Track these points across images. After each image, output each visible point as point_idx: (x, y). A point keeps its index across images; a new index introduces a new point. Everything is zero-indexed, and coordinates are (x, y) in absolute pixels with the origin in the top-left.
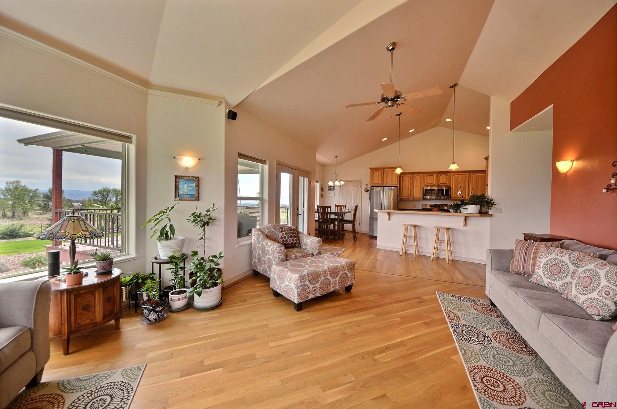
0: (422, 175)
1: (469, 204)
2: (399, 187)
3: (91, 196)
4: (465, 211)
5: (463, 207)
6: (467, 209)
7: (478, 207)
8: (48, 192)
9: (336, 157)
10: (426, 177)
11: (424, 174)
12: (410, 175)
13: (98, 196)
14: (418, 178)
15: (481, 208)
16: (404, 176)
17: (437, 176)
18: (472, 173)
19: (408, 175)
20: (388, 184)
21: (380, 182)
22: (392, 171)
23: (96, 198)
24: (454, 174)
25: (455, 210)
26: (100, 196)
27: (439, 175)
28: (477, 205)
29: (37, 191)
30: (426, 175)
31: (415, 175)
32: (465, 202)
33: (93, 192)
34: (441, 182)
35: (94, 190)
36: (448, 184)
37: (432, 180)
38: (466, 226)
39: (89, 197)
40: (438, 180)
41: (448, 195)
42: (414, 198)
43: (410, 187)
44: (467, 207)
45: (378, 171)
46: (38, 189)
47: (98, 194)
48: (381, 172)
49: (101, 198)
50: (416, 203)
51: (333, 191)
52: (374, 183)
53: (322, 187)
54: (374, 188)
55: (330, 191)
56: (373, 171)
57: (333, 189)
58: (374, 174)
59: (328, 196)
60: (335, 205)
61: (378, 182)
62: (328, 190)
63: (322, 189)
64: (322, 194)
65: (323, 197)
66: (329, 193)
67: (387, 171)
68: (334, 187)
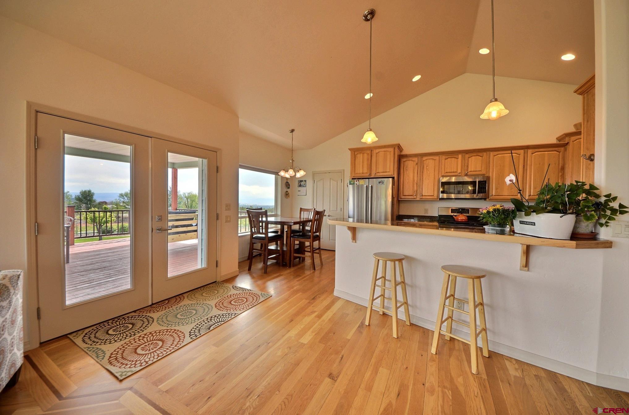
0: (437, 158)
1: (538, 210)
2: (396, 178)
3: (118, 198)
4: (527, 230)
5: (521, 217)
6: (534, 224)
7: (569, 220)
8: (80, 194)
9: (292, 131)
10: (443, 161)
11: (440, 156)
12: (416, 159)
13: (124, 199)
14: (430, 163)
15: (577, 222)
16: (406, 161)
17: (463, 159)
18: (530, 151)
19: (414, 159)
20: (378, 175)
21: (365, 170)
22: (385, 151)
23: (122, 200)
24: (496, 153)
25: (500, 225)
26: (126, 198)
27: (467, 156)
28: (564, 212)
29: (68, 194)
30: (444, 157)
31: (424, 158)
32: (526, 204)
33: (120, 194)
34: (471, 168)
35: (120, 192)
36: (484, 172)
37: (455, 165)
38: (528, 270)
39: (116, 199)
40: (465, 166)
41: (485, 192)
42: (424, 197)
43: (416, 179)
44: (534, 217)
45: (363, 154)
46: (68, 192)
47: (125, 196)
48: (368, 154)
49: (127, 200)
50: (427, 206)
51: (304, 188)
52: (356, 172)
53: (287, 182)
54: (354, 181)
55: (300, 189)
56: (356, 154)
57: (304, 184)
58: (356, 158)
59: (298, 195)
60: (301, 209)
61: (363, 171)
62: (298, 187)
63: (286, 185)
64: (287, 191)
65: (289, 196)
66: (299, 191)
67: (377, 152)
68: (305, 181)
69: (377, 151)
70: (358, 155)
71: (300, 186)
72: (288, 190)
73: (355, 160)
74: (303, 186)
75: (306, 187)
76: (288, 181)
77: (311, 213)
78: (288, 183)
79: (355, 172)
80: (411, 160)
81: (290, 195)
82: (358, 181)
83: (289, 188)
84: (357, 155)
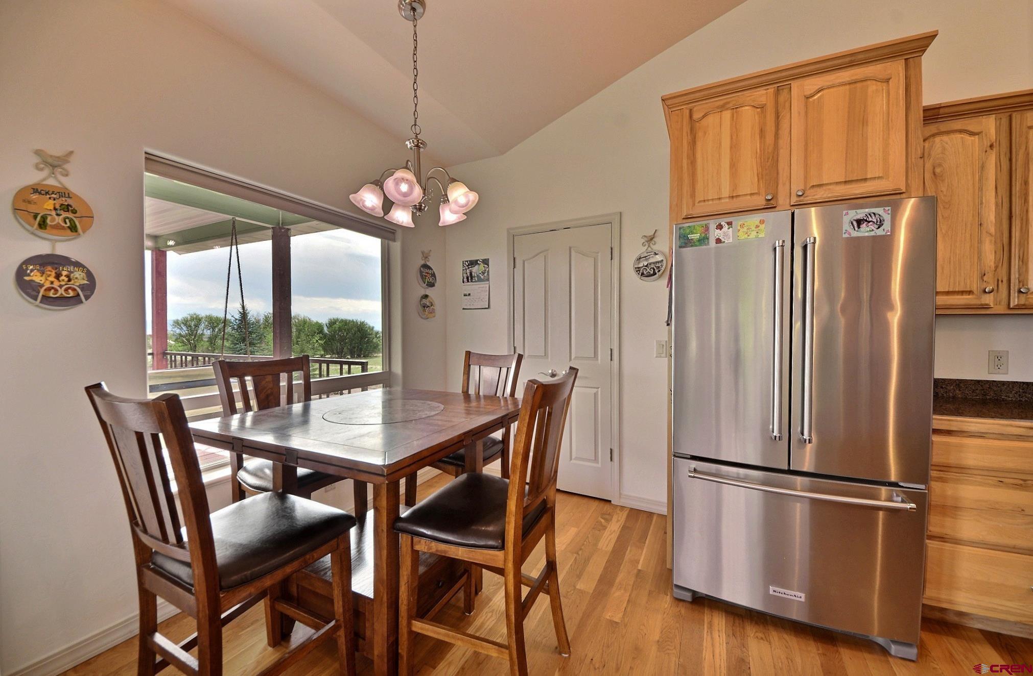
9: (415, 5)
13: (181, 329)
21: (749, 184)
22: (852, 82)
45: (735, 108)
48: (759, 105)
51: (484, 285)
52: (699, 196)
53: (426, 266)
54: (707, 229)
55: (470, 287)
56: (696, 116)
57: (483, 273)
58: (700, 134)
59: (464, 309)
60: (468, 354)
61: (734, 186)
62: (463, 282)
63: (422, 276)
64: (426, 296)
65: (433, 312)
66: (465, 295)
67: (808, 93)
68: (486, 262)
69: (811, 84)
70: (711, 120)
71: (470, 278)
72: (430, 292)
73: (693, 143)
74: (480, 280)
75: (488, 280)
76: (428, 263)
77: (504, 370)
78: (429, 268)
79: (693, 195)
80: (961, 131)
81: (438, 307)
82: (730, 224)
83: (431, 285)
84: (704, 122)
